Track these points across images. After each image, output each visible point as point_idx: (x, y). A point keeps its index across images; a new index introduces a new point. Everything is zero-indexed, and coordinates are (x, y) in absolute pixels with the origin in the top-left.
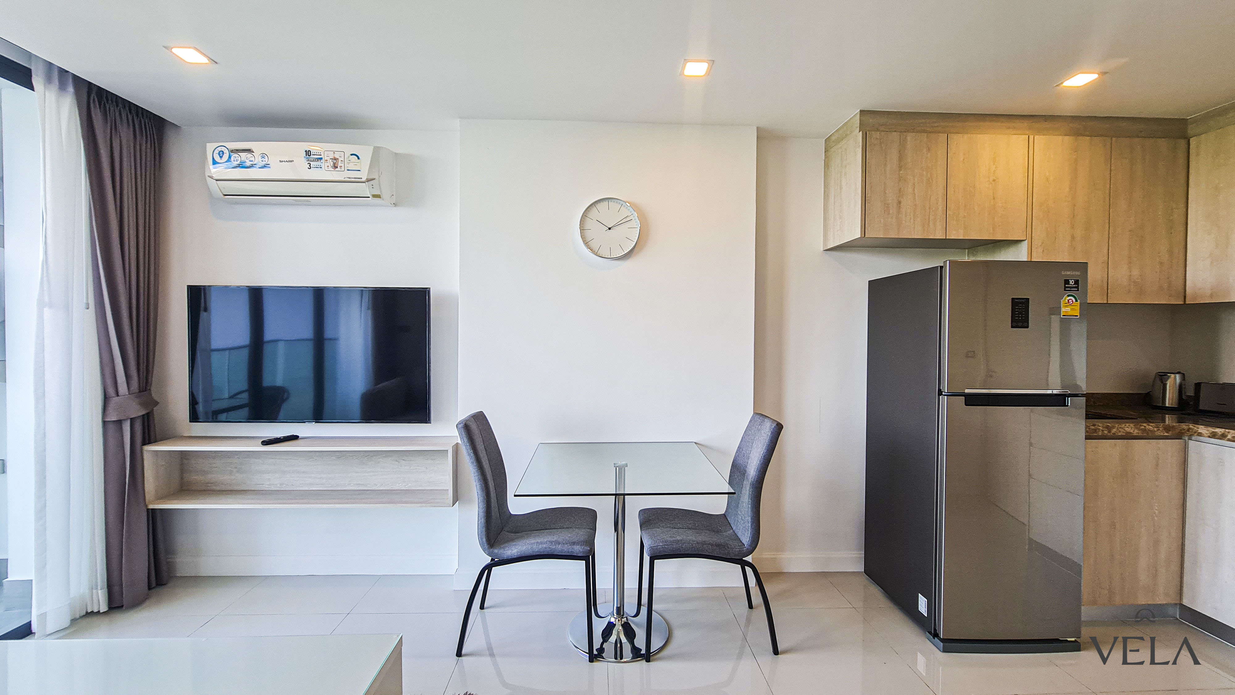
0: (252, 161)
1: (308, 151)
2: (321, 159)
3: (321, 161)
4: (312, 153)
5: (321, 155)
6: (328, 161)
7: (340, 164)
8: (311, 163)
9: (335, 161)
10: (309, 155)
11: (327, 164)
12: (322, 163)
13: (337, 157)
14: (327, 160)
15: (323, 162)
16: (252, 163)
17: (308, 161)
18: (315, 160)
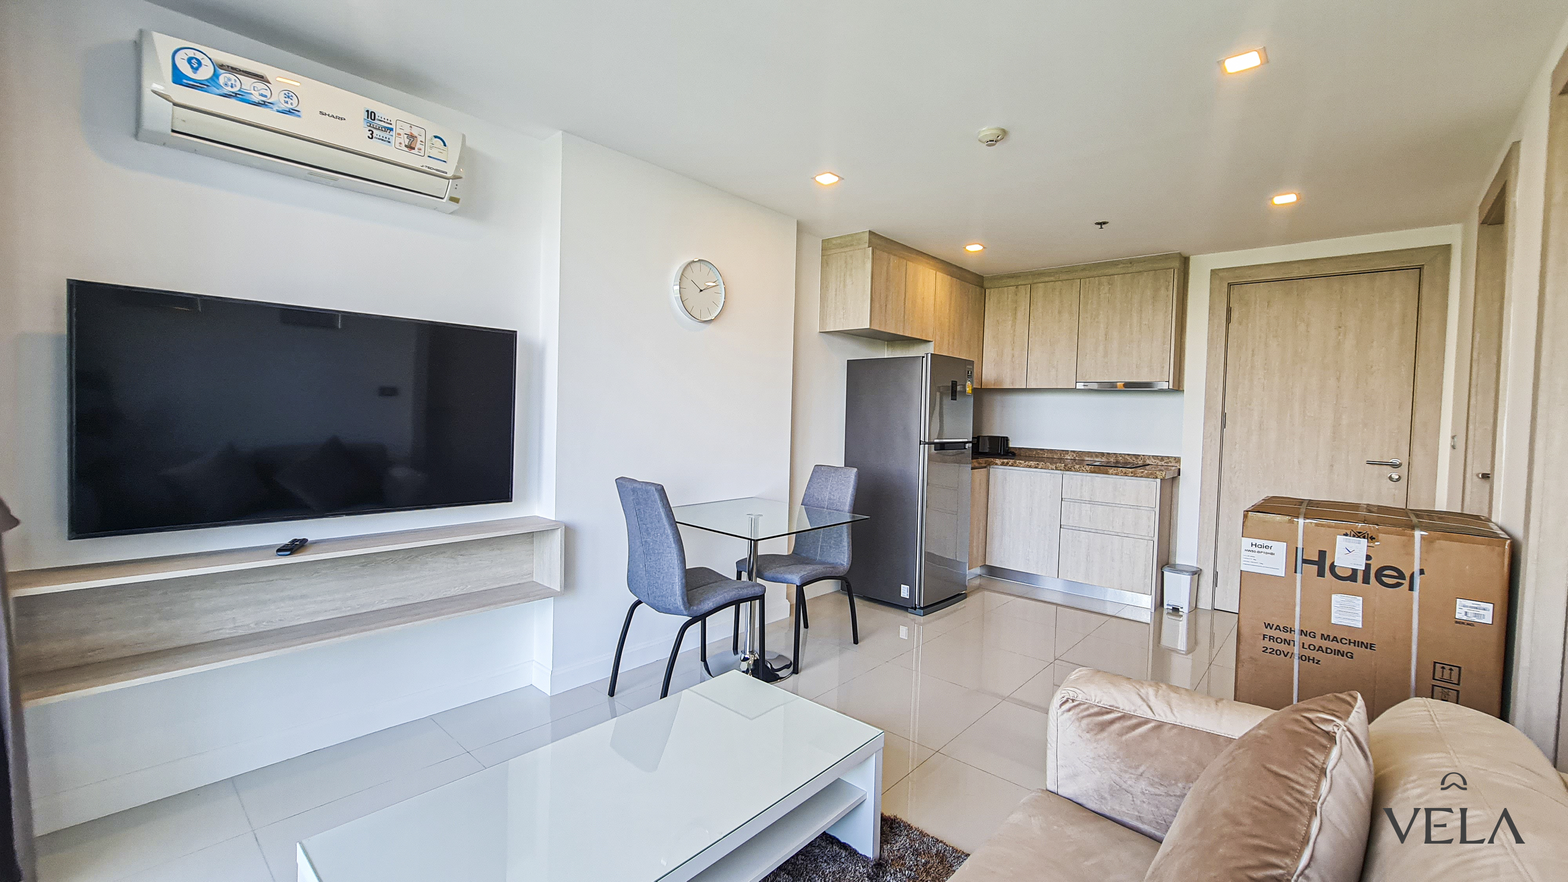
0: (266, 96)
1: (372, 112)
2: (391, 130)
3: (391, 133)
4: (377, 117)
5: (391, 124)
6: (402, 136)
7: (418, 146)
8: (374, 131)
9: (412, 139)
10: (373, 118)
11: (398, 140)
12: (392, 136)
13: (415, 134)
14: (399, 134)
15: (394, 136)
16: (264, 99)
17: (370, 126)
18: (380, 128)
